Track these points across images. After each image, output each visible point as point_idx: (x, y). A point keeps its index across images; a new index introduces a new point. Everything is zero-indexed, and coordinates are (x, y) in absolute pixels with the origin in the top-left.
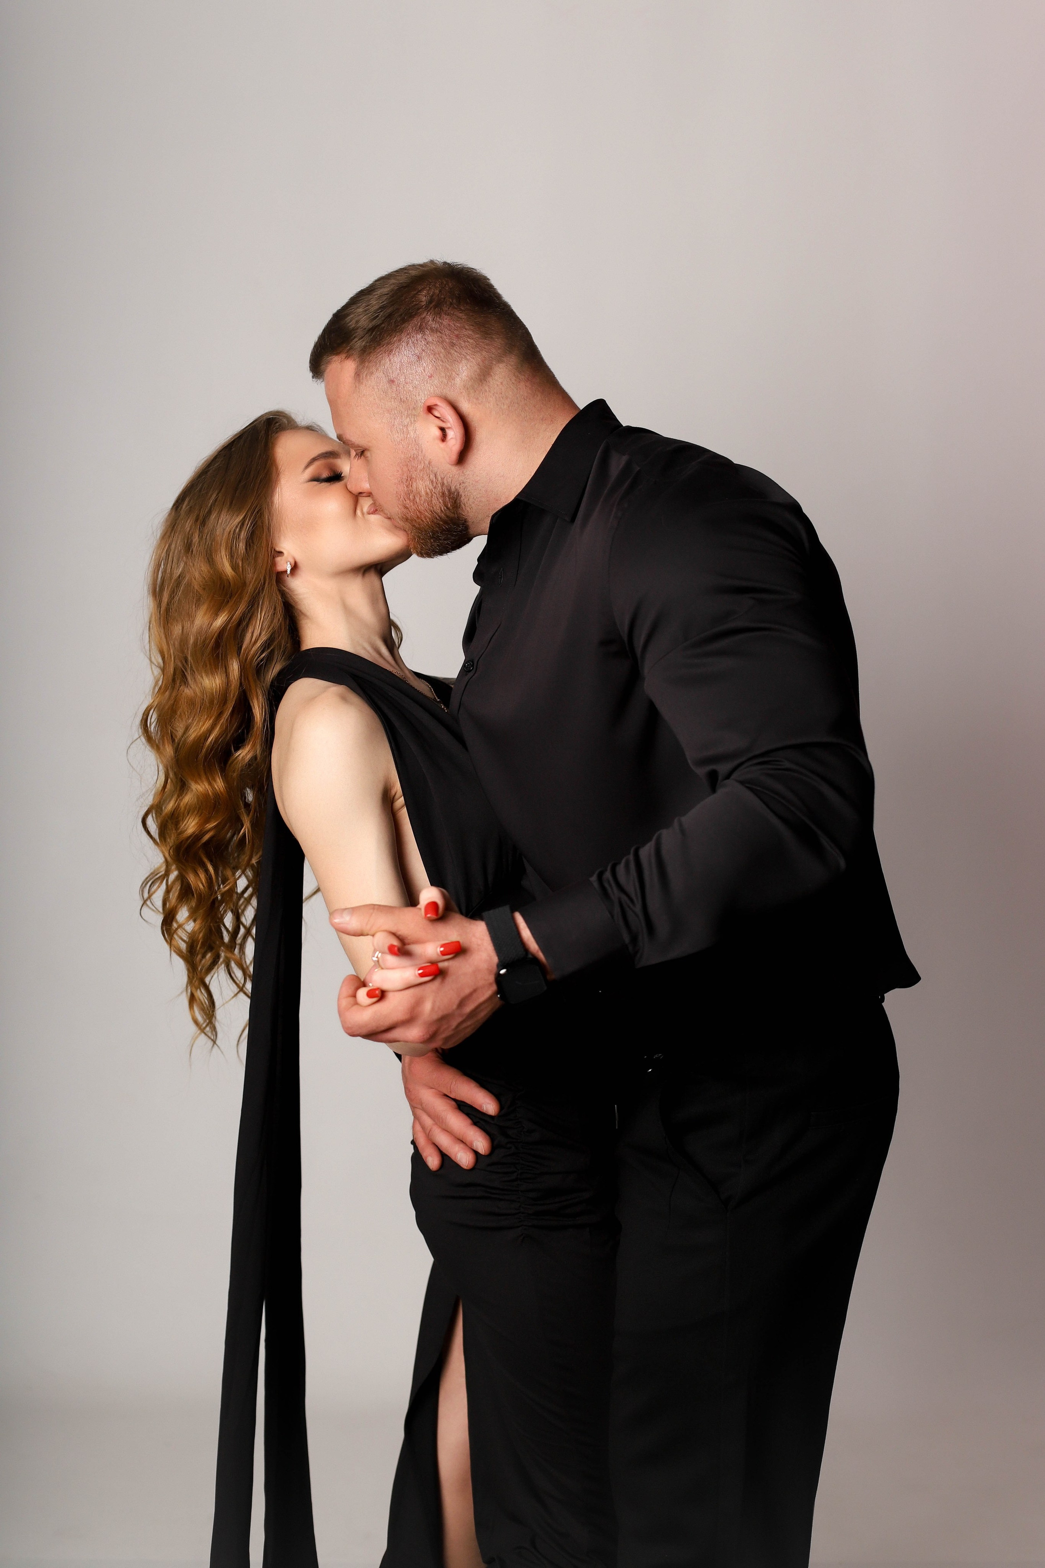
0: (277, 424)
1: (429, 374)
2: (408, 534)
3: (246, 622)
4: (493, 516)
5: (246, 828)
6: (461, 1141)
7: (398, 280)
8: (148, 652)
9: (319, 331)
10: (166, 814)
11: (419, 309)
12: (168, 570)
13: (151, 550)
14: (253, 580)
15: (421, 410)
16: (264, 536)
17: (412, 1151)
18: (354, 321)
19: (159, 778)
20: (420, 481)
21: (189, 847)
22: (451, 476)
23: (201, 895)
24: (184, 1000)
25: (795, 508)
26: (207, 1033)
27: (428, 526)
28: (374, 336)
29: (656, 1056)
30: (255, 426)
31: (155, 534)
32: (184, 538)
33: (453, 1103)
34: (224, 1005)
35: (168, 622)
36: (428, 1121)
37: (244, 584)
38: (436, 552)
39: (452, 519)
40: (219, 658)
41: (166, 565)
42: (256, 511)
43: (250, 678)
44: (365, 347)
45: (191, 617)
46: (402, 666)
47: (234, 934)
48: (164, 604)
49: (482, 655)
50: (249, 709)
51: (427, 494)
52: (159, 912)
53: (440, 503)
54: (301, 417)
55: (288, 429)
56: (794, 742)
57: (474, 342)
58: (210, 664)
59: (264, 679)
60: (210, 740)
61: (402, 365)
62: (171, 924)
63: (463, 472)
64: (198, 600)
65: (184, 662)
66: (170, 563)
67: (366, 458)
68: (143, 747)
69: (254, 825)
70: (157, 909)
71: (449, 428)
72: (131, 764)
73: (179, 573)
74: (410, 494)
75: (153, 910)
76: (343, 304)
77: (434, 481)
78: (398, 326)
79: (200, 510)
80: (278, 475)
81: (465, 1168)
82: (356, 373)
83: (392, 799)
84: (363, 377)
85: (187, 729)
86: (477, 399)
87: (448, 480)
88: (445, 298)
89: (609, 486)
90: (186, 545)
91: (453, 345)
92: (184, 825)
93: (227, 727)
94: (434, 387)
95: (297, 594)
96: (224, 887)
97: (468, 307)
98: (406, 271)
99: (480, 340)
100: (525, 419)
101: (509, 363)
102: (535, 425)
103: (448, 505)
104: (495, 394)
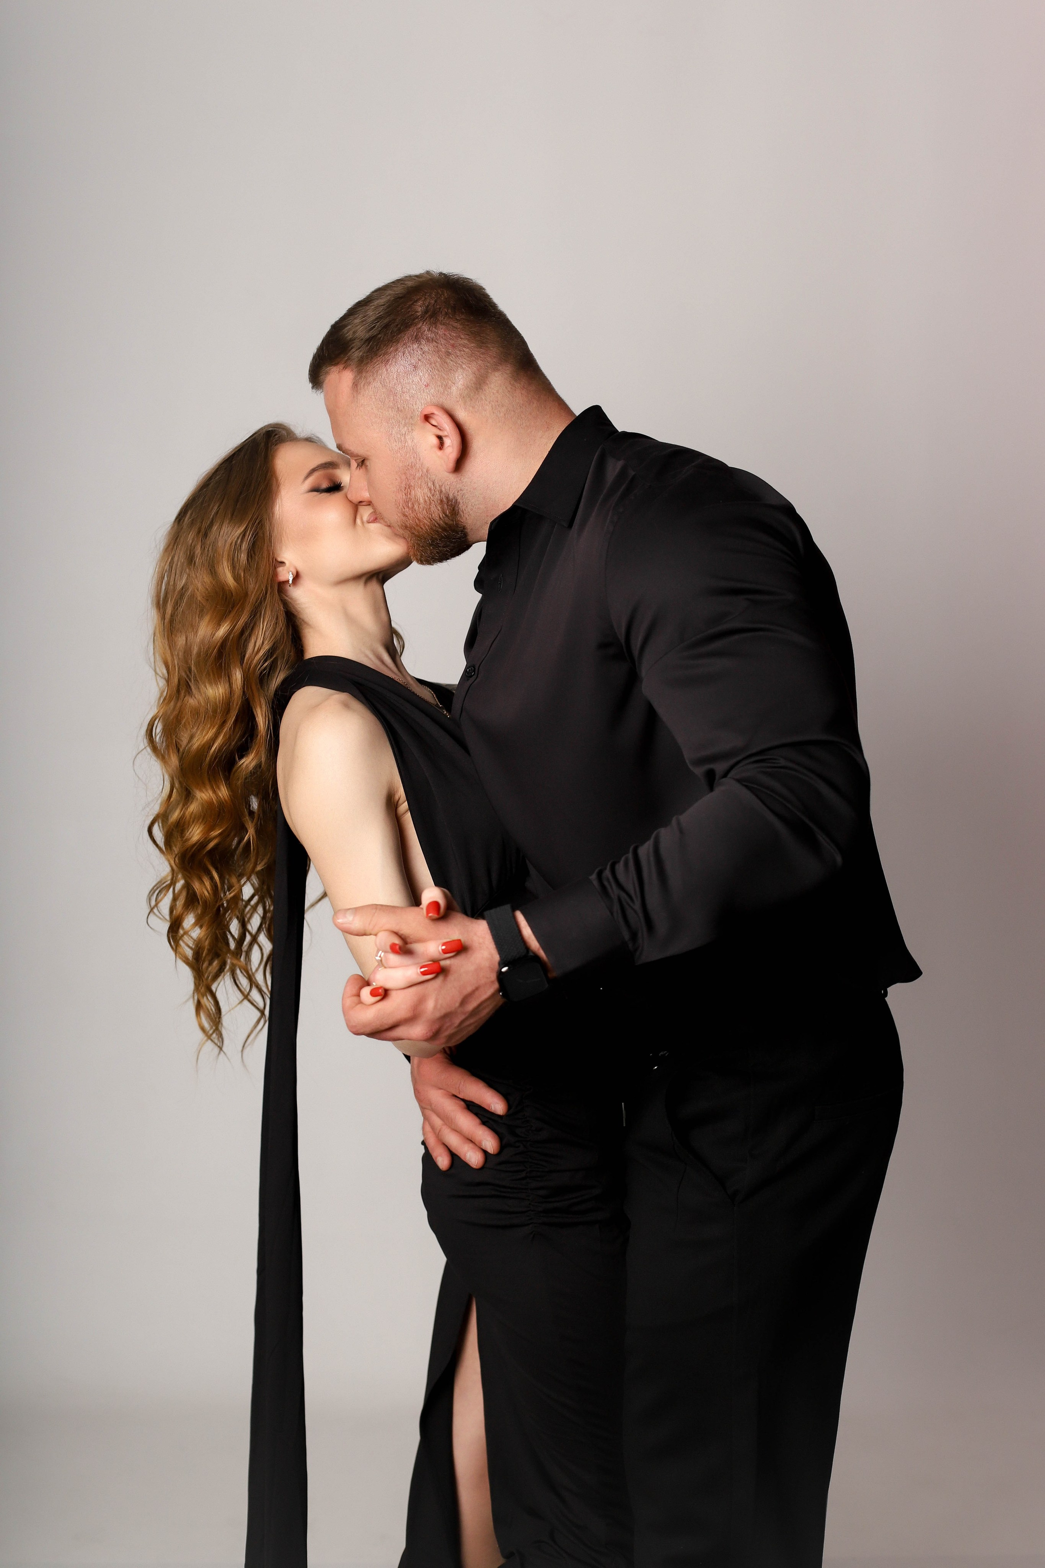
0: (277, 436)
1: (425, 383)
2: (408, 542)
3: (248, 632)
4: (492, 523)
5: (251, 833)
6: (470, 1140)
7: (394, 291)
8: (153, 664)
9: (318, 342)
10: (172, 823)
11: (414, 319)
12: (172, 583)
13: (154, 564)
14: (255, 590)
15: (418, 419)
16: (265, 547)
17: (423, 1151)
18: (351, 332)
19: (165, 787)
20: (419, 489)
21: (193, 856)
22: (449, 483)
23: (206, 902)
24: (191, 1007)
25: (788, 510)
26: (213, 1040)
27: (427, 533)
28: (370, 347)
29: (662, 1053)
30: (255, 438)
31: (158, 547)
32: (187, 550)
33: (462, 1103)
34: (230, 1011)
35: (172, 634)
36: (437, 1122)
37: (246, 595)
38: (436, 559)
39: (450, 526)
40: (222, 668)
41: (169, 577)
42: (257, 522)
43: (254, 687)
44: (362, 357)
45: (194, 628)
46: (404, 673)
47: (240, 941)
48: (168, 616)
49: (483, 661)
50: (252, 718)
51: (425, 501)
52: (166, 919)
53: (438, 510)
54: (300, 429)
55: (287, 441)
56: (789, 740)
57: (470, 351)
58: (214, 674)
59: (268, 688)
60: (213, 749)
61: (398, 375)
62: (177, 931)
63: (460, 480)
64: (202, 611)
65: (188, 673)
66: (173, 576)
67: (366, 466)
68: (149, 757)
69: (259, 832)
70: (164, 917)
71: (446, 436)
72: (137, 773)
73: (182, 585)
74: (409, 502)
75: (160, 918)
76: (341, 316)
77: (433, 488)
78: (394, 336)
79: (202, 523)
80: (278, 486)
81: (475, 1167)
82: (354, 383)
83: (396, 804)
84: (361, 388)
85: (192, 737)
86: (473, 407)
87: (446, 488)
88: (440, 308)
89: (605, 491)
90: (189, 558)
91: (448, 354)
92: (188, 833)
93: (230, 738)
94: (431, 395)
95: (299, 604)
96: (230, 894)
97: (463, 317)
98: (402, 282)
99: (476, 349)
100: (522, 426)
101: (505, 371)
102: (532, 432)
103: (446, 512)
104: (492, 402)
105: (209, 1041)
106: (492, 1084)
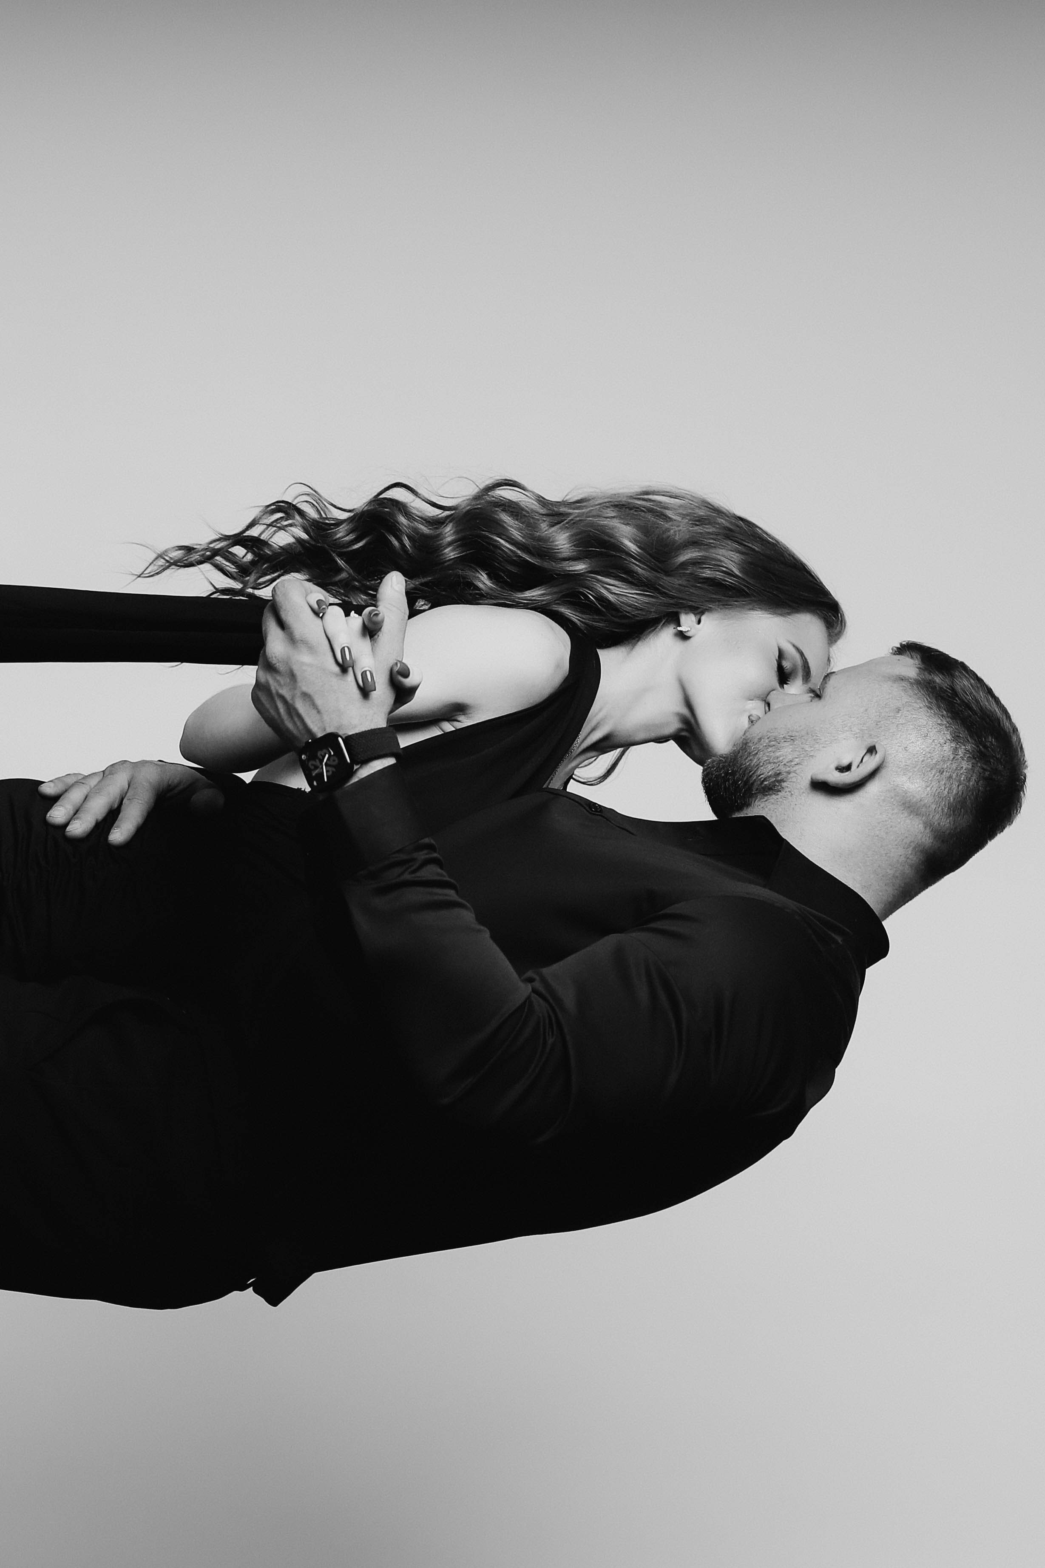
0: (833, 619)
1: (908, 748)
15: (869, 742)
20: (791, 749)
22: (799, 779)
28: (945, 693)
36: (91, 784)
37: (668, 573)
39: (750, 789)
44: (933, 686)
51: (778, 758)
53: (768, 773)
55: (829, 629)
57: (945, 795)
58: (580, 539)
61: (916, 719)
63: (803, 792)
64: (647, 530)
67: (812, 698)
71: (851, 772)
74: (775, 742)
77: (792, 763)
80: (783, 615)
82: (904, 677)
84: (900, 683)
86: (884, 801)
87: (793, 777)
91: (941, 772)
94: (896, 753)
95: (655, 637)
99: (947, 803)
100: (865, 856)
101: (924, 836)
102: (860, 868)
103: (766, 781)
104: (890, 821)
105: (154, 556)
106: (141, 832)
